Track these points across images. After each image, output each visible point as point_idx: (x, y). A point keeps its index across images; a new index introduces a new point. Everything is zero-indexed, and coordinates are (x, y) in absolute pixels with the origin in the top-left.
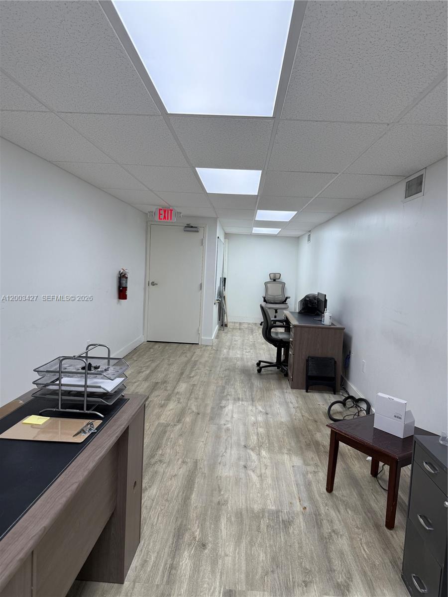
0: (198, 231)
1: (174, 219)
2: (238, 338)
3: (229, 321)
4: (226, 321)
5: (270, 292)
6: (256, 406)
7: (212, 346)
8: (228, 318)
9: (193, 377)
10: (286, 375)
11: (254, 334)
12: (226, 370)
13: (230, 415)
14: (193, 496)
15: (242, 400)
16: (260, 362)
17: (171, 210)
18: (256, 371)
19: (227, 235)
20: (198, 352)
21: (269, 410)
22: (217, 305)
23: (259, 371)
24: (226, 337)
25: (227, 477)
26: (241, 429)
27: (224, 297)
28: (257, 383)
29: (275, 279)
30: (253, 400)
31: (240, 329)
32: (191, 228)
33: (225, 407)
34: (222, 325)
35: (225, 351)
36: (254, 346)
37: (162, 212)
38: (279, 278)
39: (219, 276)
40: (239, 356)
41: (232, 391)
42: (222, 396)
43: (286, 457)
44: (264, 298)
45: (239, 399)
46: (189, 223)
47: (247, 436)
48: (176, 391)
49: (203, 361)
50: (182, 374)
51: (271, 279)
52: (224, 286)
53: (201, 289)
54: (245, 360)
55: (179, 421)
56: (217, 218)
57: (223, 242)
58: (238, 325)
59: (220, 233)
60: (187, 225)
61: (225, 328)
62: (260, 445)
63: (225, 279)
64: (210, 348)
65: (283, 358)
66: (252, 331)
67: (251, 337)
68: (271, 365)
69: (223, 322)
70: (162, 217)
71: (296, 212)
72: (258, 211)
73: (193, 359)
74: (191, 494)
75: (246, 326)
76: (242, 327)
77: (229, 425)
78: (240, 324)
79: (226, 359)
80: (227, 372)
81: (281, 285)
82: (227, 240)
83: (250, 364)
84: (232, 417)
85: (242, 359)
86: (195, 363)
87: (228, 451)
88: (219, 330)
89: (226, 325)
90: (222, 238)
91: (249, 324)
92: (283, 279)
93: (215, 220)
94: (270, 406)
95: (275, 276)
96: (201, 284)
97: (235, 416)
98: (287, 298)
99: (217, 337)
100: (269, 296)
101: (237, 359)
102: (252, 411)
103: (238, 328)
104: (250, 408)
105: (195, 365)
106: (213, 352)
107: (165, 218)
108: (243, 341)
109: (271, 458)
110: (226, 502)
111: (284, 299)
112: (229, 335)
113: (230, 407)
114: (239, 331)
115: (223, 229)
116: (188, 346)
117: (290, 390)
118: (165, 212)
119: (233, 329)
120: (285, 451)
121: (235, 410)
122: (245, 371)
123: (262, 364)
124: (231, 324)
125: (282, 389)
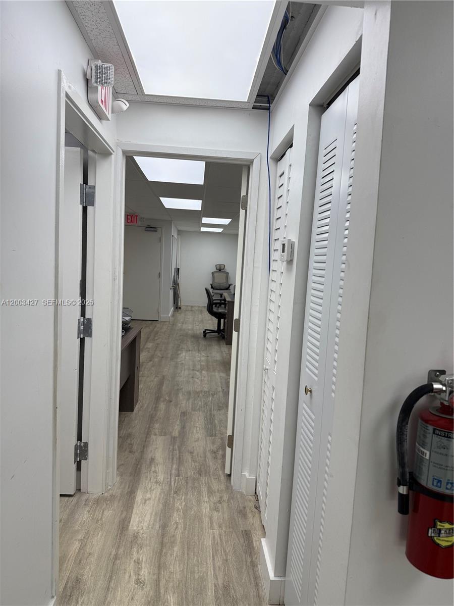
0: (156, 231)
1: (139, 223)
2: (190, 317)
3: (182, 304)
4: (179, 304)
5: (216, 280)
6: (201, 353)
7: (169, 322)
8: (182, 302)
9: (157, 340)
10: (224, 338)
11: (203, 314)
12: (180, 336)
13: (183, 357)
14: (164, 387)
15: (192, 351)
16: (206, 330)
17: (136, 216)
18: (203, 336)
19: (180, 232)
20: (158, 325)
21: (209, 355)
22: (173, 289)
23: (205, 336)
24: (180, 316)
25: (181, 381)
26: (191, 363)
27: (178, 284)
28: (203, 342)
29: (220, 269)
30: (199, 350)
31: (191, 311)
32: (150, 228)
33: (180, 354)
34: (177, 308)
35: (179, 325)
36: (202, 321)
37: (129, 217)
38: (224, 269)
39: (174, 267)
40: (190, 328)
41: (185, 347)
42: (178, 349)
43: (217, 374)
44: (212, 285)
45: (189, 350)
46: (149, 224)
47: (194, 366)
48: (146, 347)
49: (163, 330)
50: (148, 338)
51: (217, 269)
52: (178, 275)
53: (160, 277)
54: (195, 330)
55: (151, 361)
56: (172, 220)
57: (176, 238)
58: (190, 307)
59: (174, 233)
60: (148, 225)
61: (179, 310)
62: (202, 369)
63: (178, 269)
64: (168, 323)
65: (222, 328)
66: (201, 312)
67: (200, 316)
68: (212, 331)
69: (177, 305)
70: (129, 221)
71: (230, 220)
72: (203, 218)
73: (155, 330)
74: (163, 386)
75: (197, 308)
76: (193, 309)
77: (183, 362)
78: (192, 307)
79: (181, 330)
80: (181, 337)
81: (225, 275)
82: (180, 236)
83: (198, 332)
84: (185, 358)
85: (193, 329)
86: (157, 332)
87: (183, 372)
88: (174, 311)
89: (180, 308)
90: (176, 236)
91: (199, 307)
92: (227, 269)
93: (170, 222)
94: (211, 353)
95: (220, 267)
96: (160, 273)
97: (187, 358)
98: (230, 285)
99: (173, 316)
100: (215, 284)
101: (189, 330)
102: (198, 355)
103: (190, 309)
104: (197, 354)
105: (157, 333)
106: (170, 325)
107: (131, 221)
108: (194, 319)
109: (208, 374)
110: (182, 389)
111: (228, 286)
112: (183, 315)
113: (184, 354)
114: (191, 312)
115: (176, 227)
116: (150, 322)
117: (225, 346)
118: (132, 217)
119: (186, 310)
120: (217, 371)
121: (187, 355)
122: (195, 337)
123: (207, 331)
124: (184, 307)
125: (220, 345)
